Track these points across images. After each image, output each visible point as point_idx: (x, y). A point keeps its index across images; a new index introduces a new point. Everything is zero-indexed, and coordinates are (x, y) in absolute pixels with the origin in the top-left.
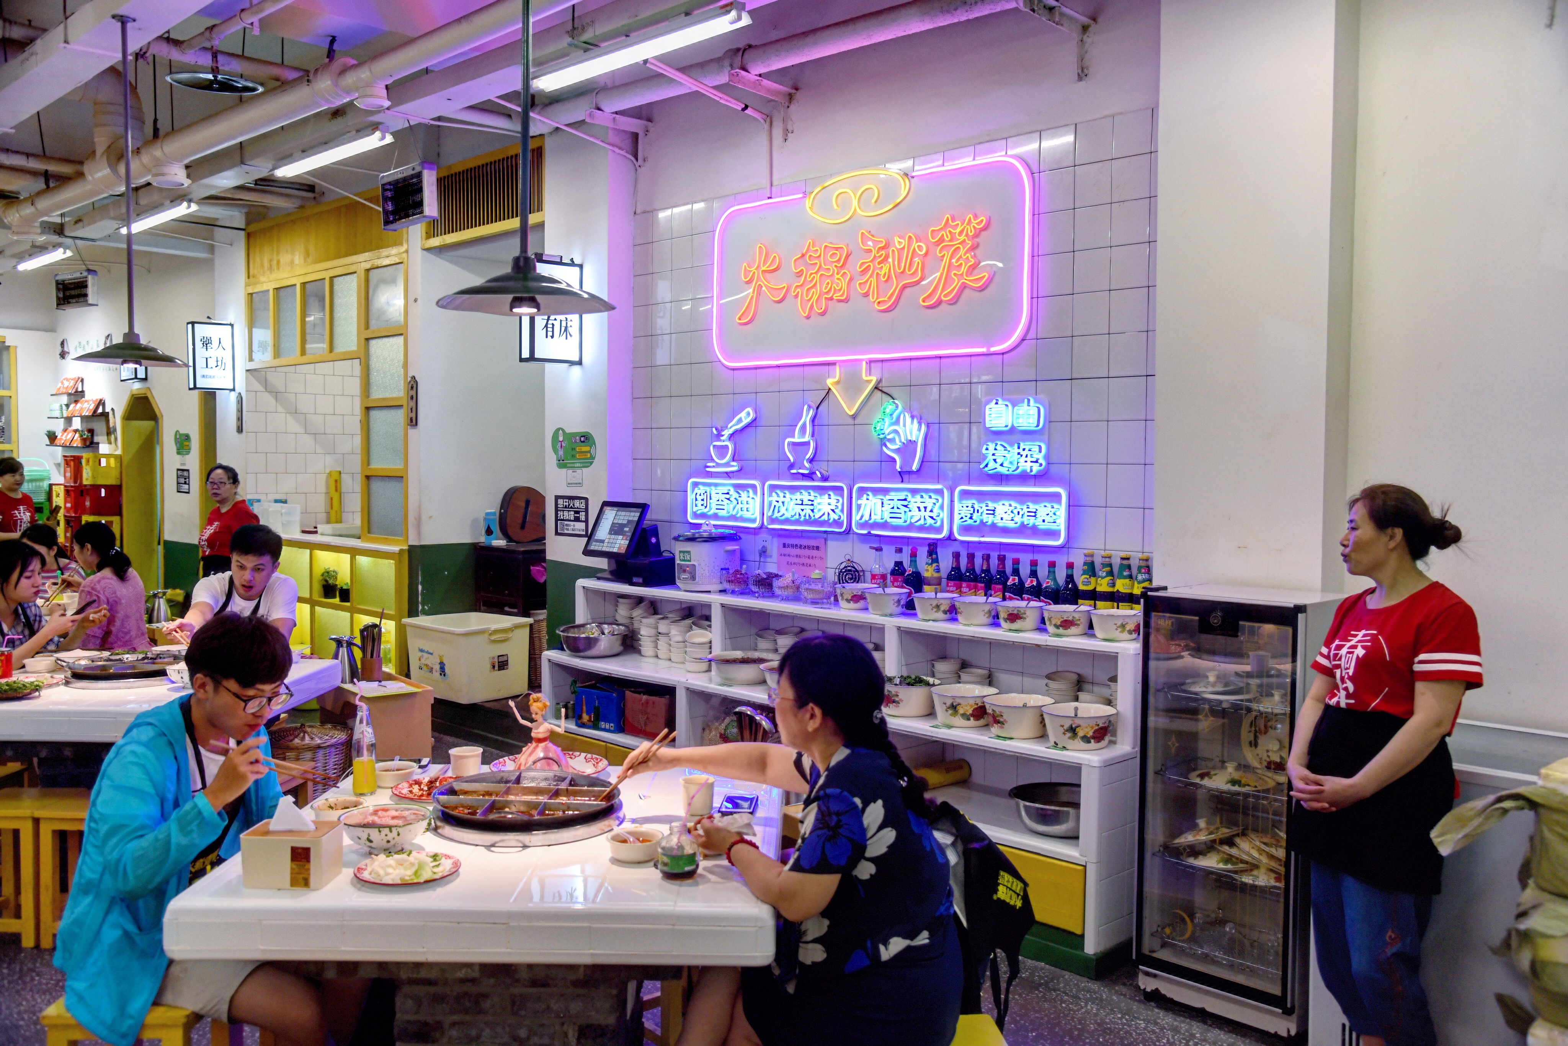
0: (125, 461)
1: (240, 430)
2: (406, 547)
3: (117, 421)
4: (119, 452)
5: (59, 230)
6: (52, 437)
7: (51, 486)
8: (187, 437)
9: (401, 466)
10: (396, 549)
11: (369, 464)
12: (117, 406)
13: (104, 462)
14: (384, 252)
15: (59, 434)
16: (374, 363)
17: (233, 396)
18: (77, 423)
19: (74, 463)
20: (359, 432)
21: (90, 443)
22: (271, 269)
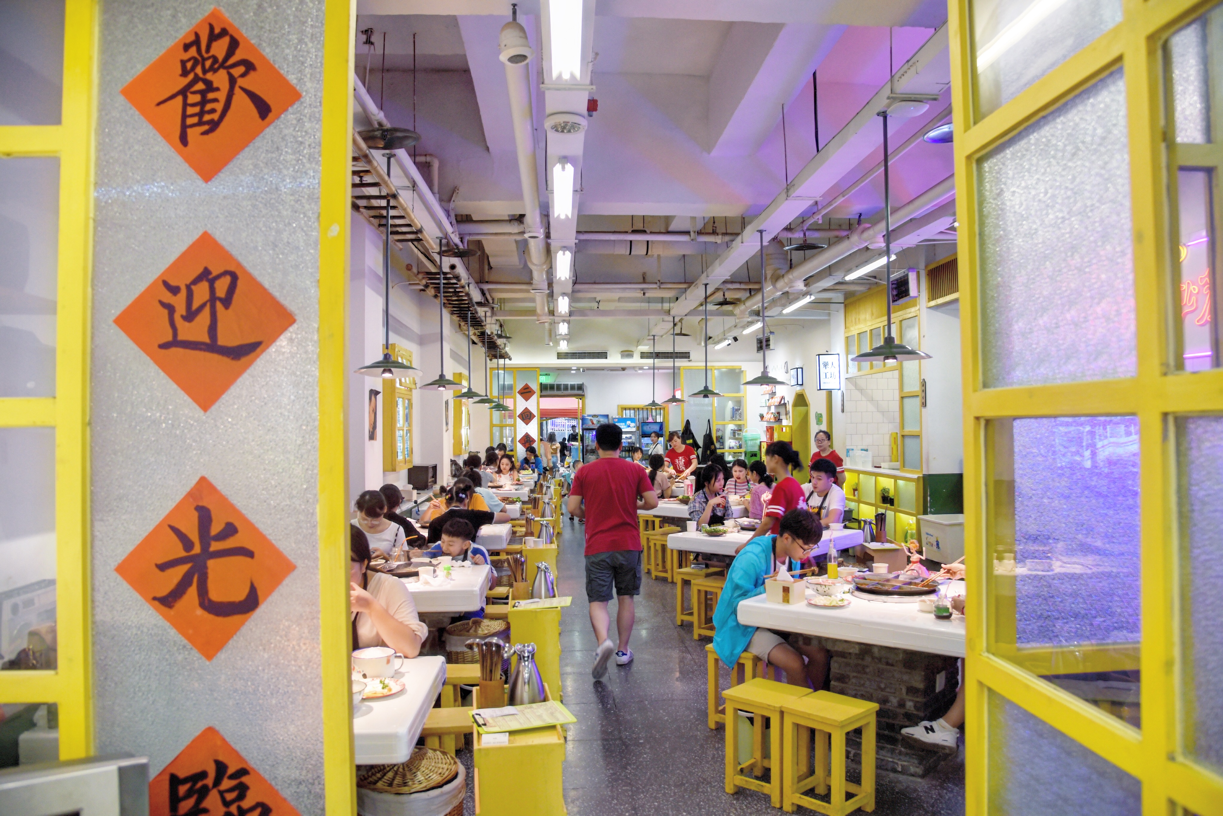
0: (794, 429)
1: (843, 411)
2: (921, 475)
3: (790, 407)
4: (791, 424)
5: (757, 313)
6: (762, 417)
7: (761, 442)
8: (821, 415)
9: (918, 430)
10: (915, 476)
11: (903, 428)
12: (790, 399)
13: (784, 429)
14: (908, 310)
15: (765, 415)
16: (905, 373)
17: (840, 392)
18: (773, 410)
19: (770, 430)
20: (898, 410)
21: (778, 420)
22: (856, 323)
